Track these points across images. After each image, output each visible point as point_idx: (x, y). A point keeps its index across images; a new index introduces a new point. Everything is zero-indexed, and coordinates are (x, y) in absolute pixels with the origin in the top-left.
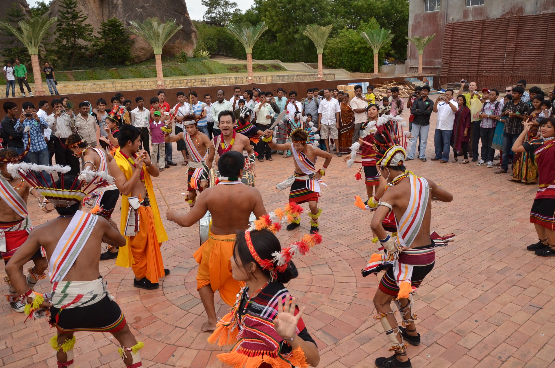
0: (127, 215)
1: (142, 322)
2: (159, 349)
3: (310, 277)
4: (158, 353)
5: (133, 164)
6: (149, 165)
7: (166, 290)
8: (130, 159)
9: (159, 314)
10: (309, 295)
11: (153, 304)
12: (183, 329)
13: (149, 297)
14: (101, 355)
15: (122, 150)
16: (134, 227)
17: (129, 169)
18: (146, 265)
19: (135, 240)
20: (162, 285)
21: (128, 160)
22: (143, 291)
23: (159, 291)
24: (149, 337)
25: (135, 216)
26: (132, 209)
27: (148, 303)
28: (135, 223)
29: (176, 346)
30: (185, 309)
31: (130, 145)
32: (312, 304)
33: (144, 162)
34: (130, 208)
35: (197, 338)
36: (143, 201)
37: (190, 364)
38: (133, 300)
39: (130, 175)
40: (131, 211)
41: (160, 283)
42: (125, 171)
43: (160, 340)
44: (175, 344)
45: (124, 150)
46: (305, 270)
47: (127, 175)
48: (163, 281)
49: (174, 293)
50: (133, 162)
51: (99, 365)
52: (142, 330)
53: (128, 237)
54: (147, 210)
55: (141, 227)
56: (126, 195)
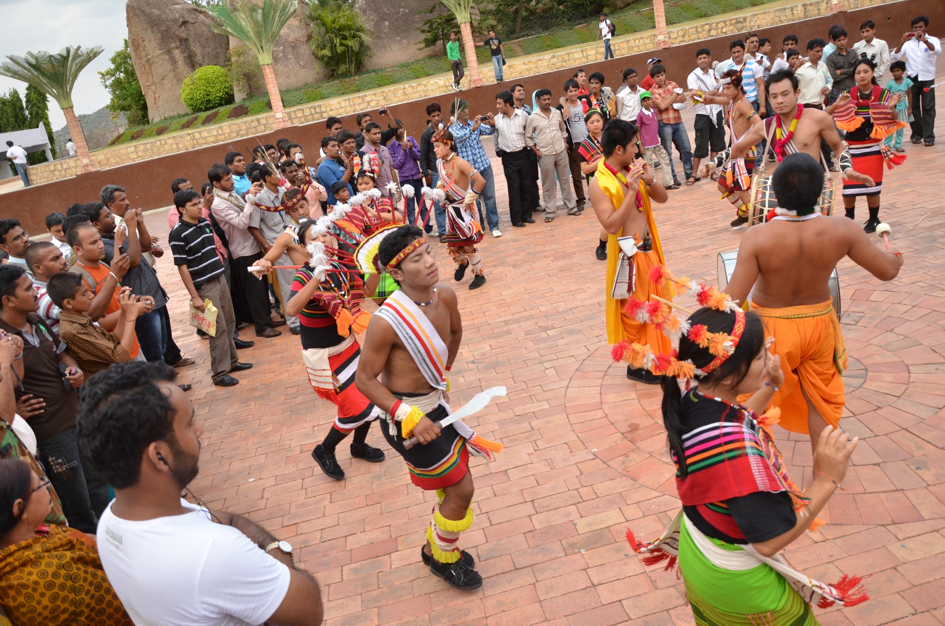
0: (616, 265)
1: (640, 432)
2: (667, 476)
4: (664, 481)
5: (624, 183)
8: (619, 175)
13: (651, 395)
14: (581, 473)
15: (608, 162)
16: (627, 285)
17: (618, 192)
21: (617, 177)
24: (652, 456)
25: (627, 269)
26: (623, 256)
27: (650, 405)
28: (628, 278)
31: (619, 153)
33: (642, 179)
34: (621, 255)
36: (641, 243)
38: (626, 398)
39: (620, 201)
40: (623, 259)
42: (611, 195)
45: (612, 161)
47: (615, 201)
50: (624, 180)
51: (578, 485)
52: (639, 444)
53: (617, 300)
54: (648, 257)
55: (638, 285)
56: (614, 233)
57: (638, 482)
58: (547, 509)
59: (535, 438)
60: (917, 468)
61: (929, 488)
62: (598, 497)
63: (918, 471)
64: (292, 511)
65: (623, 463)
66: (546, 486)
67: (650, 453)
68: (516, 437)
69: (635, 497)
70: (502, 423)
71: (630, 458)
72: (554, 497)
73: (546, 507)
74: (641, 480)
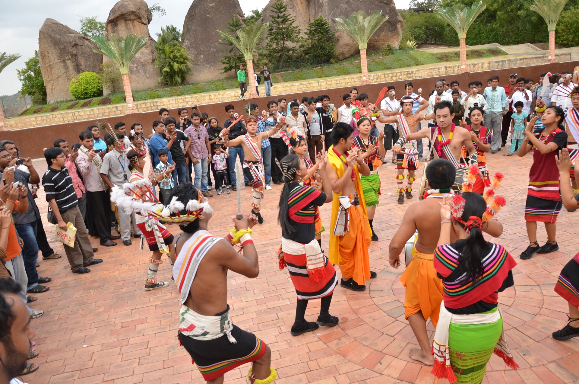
0: (337, 213)
1: (349, 323)
2: (366, 354)
3: (540, 298)
4: (364, 357)
5: (345, 162)
6: (360, 164)
7: (372, 294)
8: (342, 157)
9: (365, 317)
10: (539, 319)
11: (360, 307)
12: (391, 337)
13: (356, 299)
14: (310, 351)
15: (335, 148)
16: (344, 227)
17: (341, 168)
18: (354, 265)
19: (344, 240)
20: (369, 288)
21: (340, 158)
22: (350, 292)
23: (365, 293)
24: (356, 340)
25: (345, 216)
26: (342, 208)
27: (356, 305)
28: (344, 223)
29: (382, 354)
30: (392, 316)
31: (342, 143)
32: (543, 330)
33: (356, 160)
34: (341, 208)
35: (406, 349)
36: (353, 200)
37: (398, 375)
38: (340, 300)
39: (342, 174)
40: (342, 210)
41: (367, 286)
42: (337, 169)
43: (366, 344)
44: (383, 351)
45: (337, 148)
46: (534, 288)
47: (339, 173)
48: (370, 284)
49: (381, 298)
50: (345, 160)
51: (308, 360)
52: (348, 332)
53: (337, 236)
54: (357, 210)
55: (350, 227)
56: (337, 193)
57: (347, 358)
58: (287, 375)
59: (279, 325)
60: (524, 355)
61: (532, 368)
62: (320, 368)
63: (524, 357)
64: (111, 370)
65: (337, 344)
66: (286, 359)
67: (355, 338)
68: (268, 323)
69: (344, 369)
70: (259, 313)
71: (342, 341)
72: (291, 367)
73: (286, 374)
74: (349, 357)
